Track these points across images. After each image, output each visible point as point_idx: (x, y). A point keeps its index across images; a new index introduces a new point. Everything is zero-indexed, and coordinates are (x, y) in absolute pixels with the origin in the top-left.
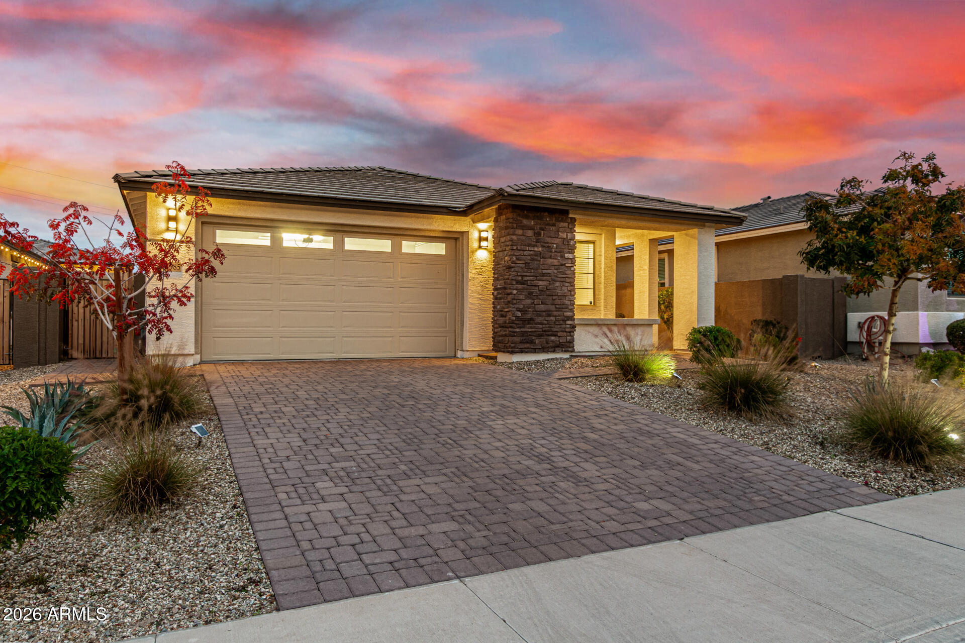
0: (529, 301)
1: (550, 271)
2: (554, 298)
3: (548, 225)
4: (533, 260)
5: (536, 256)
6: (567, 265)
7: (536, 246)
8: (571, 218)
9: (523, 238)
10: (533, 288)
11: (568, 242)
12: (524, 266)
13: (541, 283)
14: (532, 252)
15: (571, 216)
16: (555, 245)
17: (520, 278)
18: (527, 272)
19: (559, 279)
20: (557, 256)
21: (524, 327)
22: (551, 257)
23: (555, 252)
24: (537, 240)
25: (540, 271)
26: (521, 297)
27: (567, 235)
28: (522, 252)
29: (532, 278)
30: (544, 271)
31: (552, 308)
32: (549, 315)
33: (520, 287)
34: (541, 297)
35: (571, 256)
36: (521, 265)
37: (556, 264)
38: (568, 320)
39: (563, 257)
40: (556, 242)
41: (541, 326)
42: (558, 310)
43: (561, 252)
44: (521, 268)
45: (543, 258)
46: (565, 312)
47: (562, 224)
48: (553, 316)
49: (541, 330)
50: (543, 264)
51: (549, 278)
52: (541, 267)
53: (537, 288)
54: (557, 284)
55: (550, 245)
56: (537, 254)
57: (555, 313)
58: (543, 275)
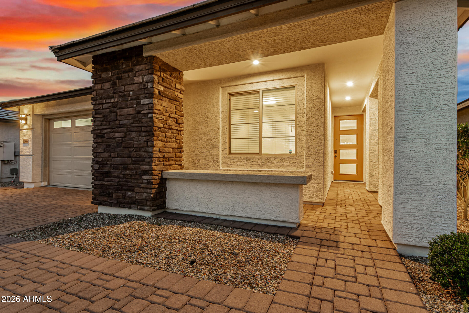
0: (106, 154)
1: (125, 122)
2: (131, 149)
3: (125, 72)
4: (111, 112)
5: (114, 107)
6: (142, 112)
7: (113, 97)
8: (147, 57)
9: (102, 91)
10: (111, 140)
11: (144, 85)
12: (103, 119)
13: (117, 135)
14: (109, 105)
15: (145, 54)
16: (131, 93)
17: (99, 131)
18: (105, 125)
19: (135, 129)
20: (132, 103)
21: (103, 180)
22: (127, 107)
23: (131, 100)
24: (114, 90)
25: (117, 122)
26: (100, 150)
27: (143, 79)
28: (101, 106)
29: (109, 130)
30: (121, 122)
31: (128, 160)
32: (125, 169)
33: (99, 140)
34: (118, 150)
35: (146, 101)
36: (99, 119)
37: (132, 113)
38: (145, 175)
39: (138, 104)
40: (131, 89)
41: (117, 180)
42: (135, 163)
43: (137, 99)
44: (100, 121)
45: (119, 108)
46: (142, 165)
47: (138, 67)
48: (129, 169)
49: (116, 184)
50: (120, 115)
51: (125, 129)
52: (118, 117)
53: (114, 141)
54: (134, 134)
55: (125, 93)
56: (115, 105)
57: (131, 166)
58: (120, 126)
